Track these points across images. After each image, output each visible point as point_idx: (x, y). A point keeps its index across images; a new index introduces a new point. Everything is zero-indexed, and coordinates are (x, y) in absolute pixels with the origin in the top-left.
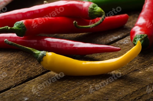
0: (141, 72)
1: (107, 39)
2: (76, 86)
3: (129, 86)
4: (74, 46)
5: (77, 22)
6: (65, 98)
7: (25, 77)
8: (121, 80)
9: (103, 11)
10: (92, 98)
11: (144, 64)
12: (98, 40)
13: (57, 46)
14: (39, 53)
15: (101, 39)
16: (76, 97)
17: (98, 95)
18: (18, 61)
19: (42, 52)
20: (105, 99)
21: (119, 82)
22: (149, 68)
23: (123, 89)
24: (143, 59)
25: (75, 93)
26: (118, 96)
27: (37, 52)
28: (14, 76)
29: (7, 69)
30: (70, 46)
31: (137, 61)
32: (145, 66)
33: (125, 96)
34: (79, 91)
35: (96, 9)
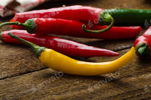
0: (133, 78)
1: (116, 47)
2: (67, 83)
3: (117, 89)
4: (78, 48)
5: (85, 26)
6: (52, 92)
7: (24, 70)
8: (112, 83)
9: (112, 18)
10: (77, 95)
11: (140, 72)
12: (107, 47)
13: (63, 46)
14: (38, 49)
15: (109, 46)
16: (62, 93)
17: (84, 93)
18: (24, 56)
19: (42, 48)
20: (89, 98)
21: (109, 84)
22: (142, 76)
23: (110, 91)
24: (140, 67)
25: (63, 89)
26: (103, 96)
27: (37, 47)
28: (14, 68)
29: (11, 61)
30: (75, 48)
31: (135, 69)
32: (140, 74)
33: (109, 97)
34: (67, 88)
35: (105, 16)
